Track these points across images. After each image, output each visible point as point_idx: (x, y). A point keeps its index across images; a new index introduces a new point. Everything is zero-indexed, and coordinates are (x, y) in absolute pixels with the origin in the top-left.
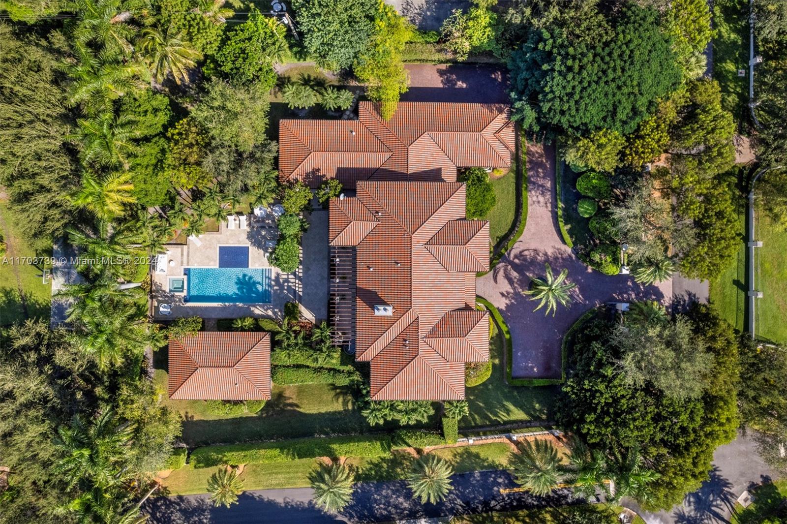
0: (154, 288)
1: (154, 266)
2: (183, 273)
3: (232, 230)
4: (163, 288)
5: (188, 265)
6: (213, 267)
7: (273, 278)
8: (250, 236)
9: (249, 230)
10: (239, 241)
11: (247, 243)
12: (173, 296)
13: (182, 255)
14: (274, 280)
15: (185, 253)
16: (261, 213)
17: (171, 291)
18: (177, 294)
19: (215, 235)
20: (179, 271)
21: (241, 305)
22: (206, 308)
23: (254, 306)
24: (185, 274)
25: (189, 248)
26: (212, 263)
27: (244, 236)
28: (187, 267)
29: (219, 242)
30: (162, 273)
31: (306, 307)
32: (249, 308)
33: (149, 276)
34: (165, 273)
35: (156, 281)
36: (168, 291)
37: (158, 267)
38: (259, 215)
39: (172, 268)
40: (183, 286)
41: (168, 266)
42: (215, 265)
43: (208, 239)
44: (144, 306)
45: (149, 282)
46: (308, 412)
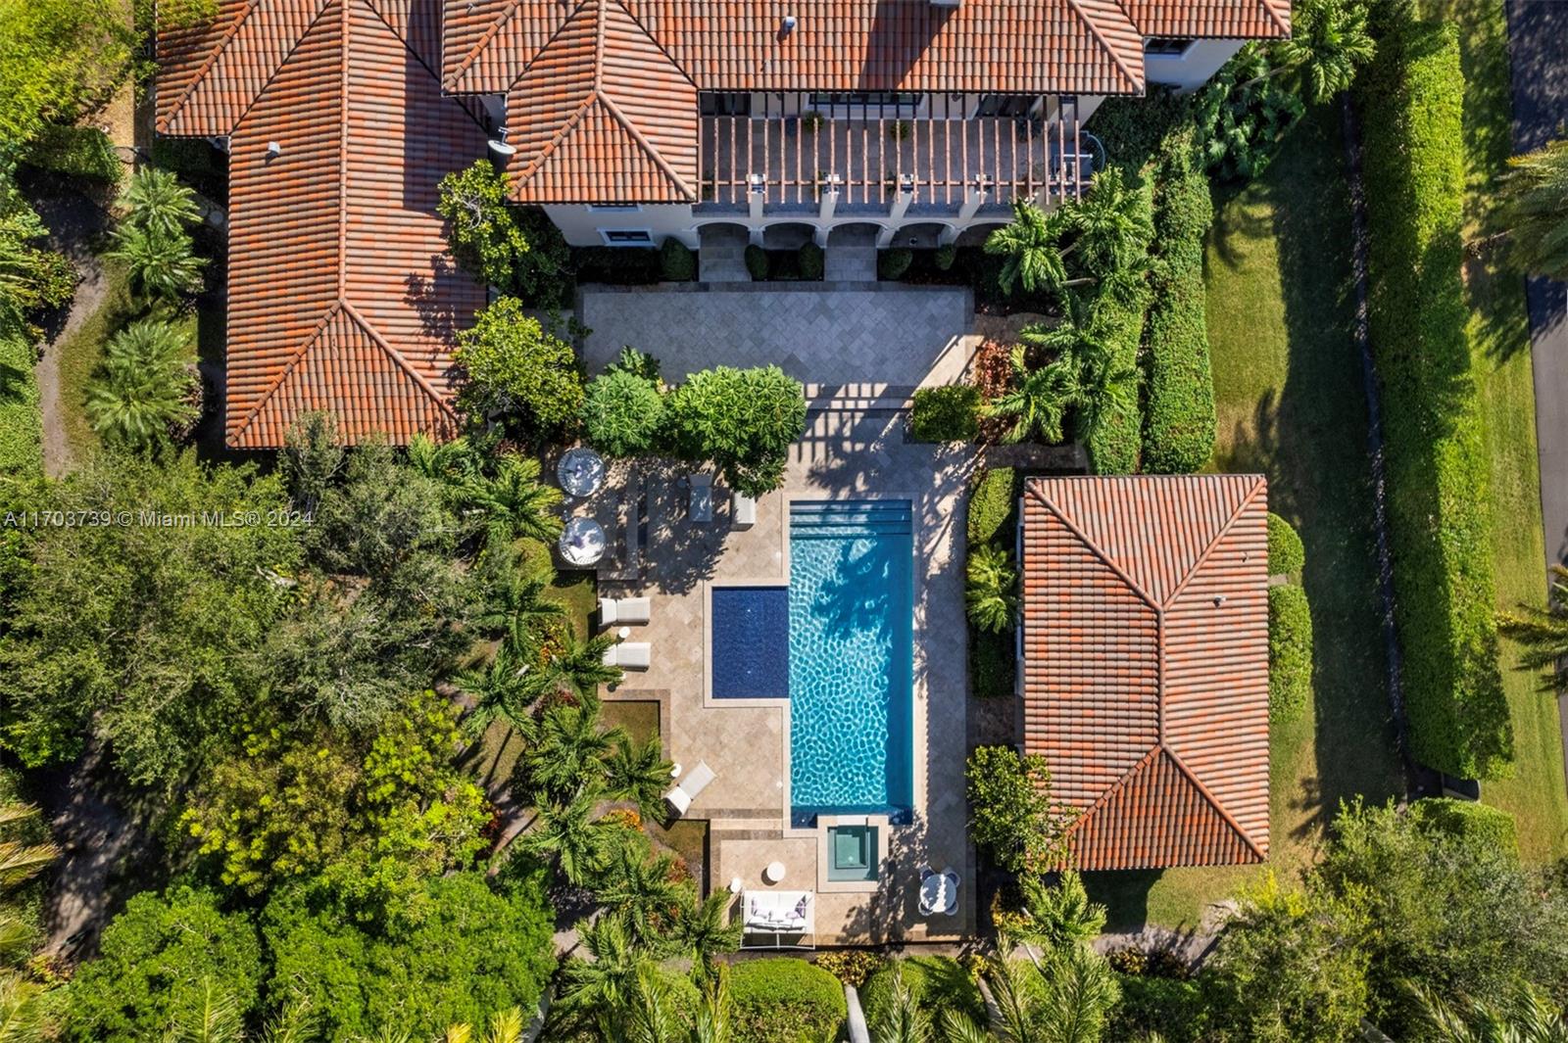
0: (864, 938)
1: (785, 938)
2: (809, 832)
3: (655, 652)
4: (865, 901)
5: (779, 813)
6: (788, 721)
7: (824, 495)
8: (676, 583)
9: (654, 589)
10: (693, 625)
11: (702, 592)
12: (891, 866)
13: (744, 835)
14: (836, 492)
15: (739, 824)
16: (593, 539)
17: (873, 875)
18: (883, 853)
19: (674, 713)
20: (801, 846)
21: (920, 613)
22: (933, 742)
23: (924, 562)
24: (813, 824)
25: (720, 813)
26: (772, 723)
27: (676, 604)
28: (787, 817)
29: (698, 698)
30: (810, 909)
31: (928, 368)
32: (931, 584)
33: (821, 957)
34: (809, 895)
35: (838, 932)
36: (874, 886)
37: (788, 923)
38: (598, 547)
39: (790, 873)
40: (858, 831)
41: (787, 886)
42: (778, 713)
43: (685, 740)
44: (929, 971)
45: (844, 956)
46: (1283, 365)
